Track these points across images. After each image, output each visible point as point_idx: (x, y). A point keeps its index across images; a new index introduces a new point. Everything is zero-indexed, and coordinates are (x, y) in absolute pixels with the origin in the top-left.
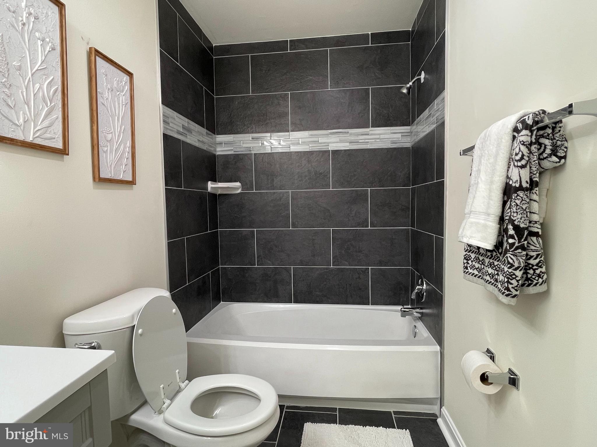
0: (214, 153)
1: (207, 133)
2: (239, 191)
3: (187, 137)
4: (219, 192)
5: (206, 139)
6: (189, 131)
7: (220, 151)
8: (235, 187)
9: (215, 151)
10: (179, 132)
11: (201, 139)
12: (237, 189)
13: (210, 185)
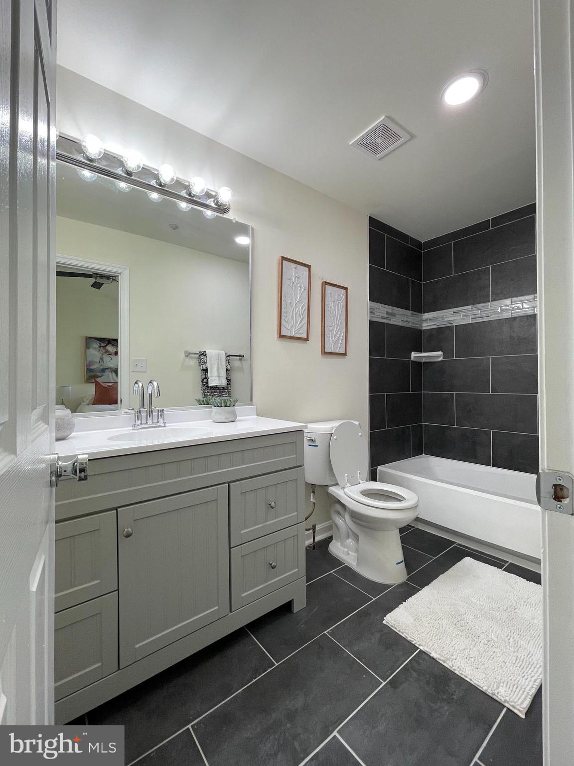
0: (420, 328)
1: (412, 314)
2: (441, 359)
3: (390, 320)
4: (424, 360)
5: (411, 319)
6: (393, 315)
7: (426, 326)
8: (437, 356)
9: (422, 327)
10: (383, 318)
11: (405, 319)
12: (439, 357)
13: (414, 355)
